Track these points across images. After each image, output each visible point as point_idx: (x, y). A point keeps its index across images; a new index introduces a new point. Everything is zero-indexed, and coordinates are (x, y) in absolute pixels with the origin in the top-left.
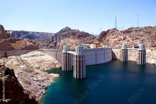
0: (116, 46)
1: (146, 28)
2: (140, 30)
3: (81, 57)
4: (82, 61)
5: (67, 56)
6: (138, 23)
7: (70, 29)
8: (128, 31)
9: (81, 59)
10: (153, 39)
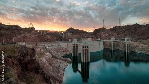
0: (106, 39)
4: (86, 50)
5: (76, 46)
8: (114, 29)
9: (87, 48)
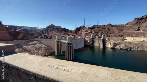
0: (87, 37)
1: (102, 26)
2: (99, 27)
3: (69, 44)
5: (60, 43)
6: (98, 23)
7: (55, 26)
8: (93, 28)
9: (71, 46)
10: (107, 32)
